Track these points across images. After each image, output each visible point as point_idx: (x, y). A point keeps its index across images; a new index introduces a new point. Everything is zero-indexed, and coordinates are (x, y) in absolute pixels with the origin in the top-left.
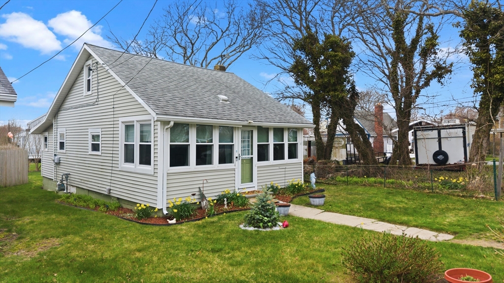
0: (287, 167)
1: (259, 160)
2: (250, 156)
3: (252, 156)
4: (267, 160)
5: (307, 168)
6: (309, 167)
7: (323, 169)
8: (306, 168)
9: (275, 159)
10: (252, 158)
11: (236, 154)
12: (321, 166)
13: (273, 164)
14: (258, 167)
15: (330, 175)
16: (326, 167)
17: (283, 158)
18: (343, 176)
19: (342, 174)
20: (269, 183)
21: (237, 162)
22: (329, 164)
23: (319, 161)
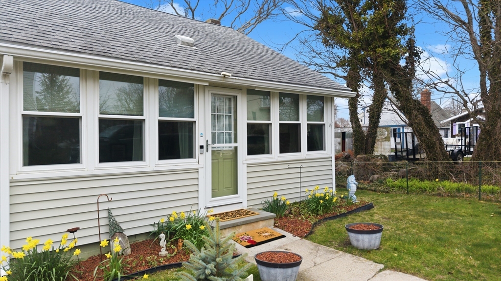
0: (304, 165)
1: (250, 152)
2: (233, 145)
3: (235, 145)
4: (268, 153)
5: (342, 166)
6: (344, 165)
7: (365, 168)
8: (339, 166)
9: (282, 150)
10: (236, 148)
11: (199, 141)
12: (362, 163)
13: (279, 160)
14: (249, 166)
15: (376, 176)
16: (369, 164)
17: (298, 149)
18: (396, 177)
19: (394, 175)
20: (271, 194)
21: (202, 157)
22: (372, 161)
23: (358, 156)
